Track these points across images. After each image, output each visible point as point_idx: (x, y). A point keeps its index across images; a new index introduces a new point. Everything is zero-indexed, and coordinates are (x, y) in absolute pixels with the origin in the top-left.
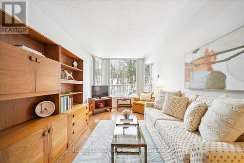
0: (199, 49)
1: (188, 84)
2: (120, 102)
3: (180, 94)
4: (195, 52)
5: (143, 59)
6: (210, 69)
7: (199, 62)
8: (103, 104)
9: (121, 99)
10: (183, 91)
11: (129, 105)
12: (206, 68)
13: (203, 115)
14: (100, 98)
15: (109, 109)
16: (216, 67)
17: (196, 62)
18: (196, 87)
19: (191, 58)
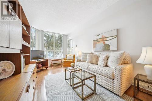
0: (99, 35)
1: (95, 49)
2: (54, 62)
3: (92, 54)
4: (98, 36)
5: (67, 36)
6: (104, 43)
7: (99, 40)
8: (41, 64)
9: (54, 60)
10: (93, 52)
11: (59, 64)
12: (103, 42)
13: (108, 60)
14: (38, 60)
15: (46, 68)
16: (106, 42)
17: (98, 40)
18: (98, 50)
19: (96, 38)
